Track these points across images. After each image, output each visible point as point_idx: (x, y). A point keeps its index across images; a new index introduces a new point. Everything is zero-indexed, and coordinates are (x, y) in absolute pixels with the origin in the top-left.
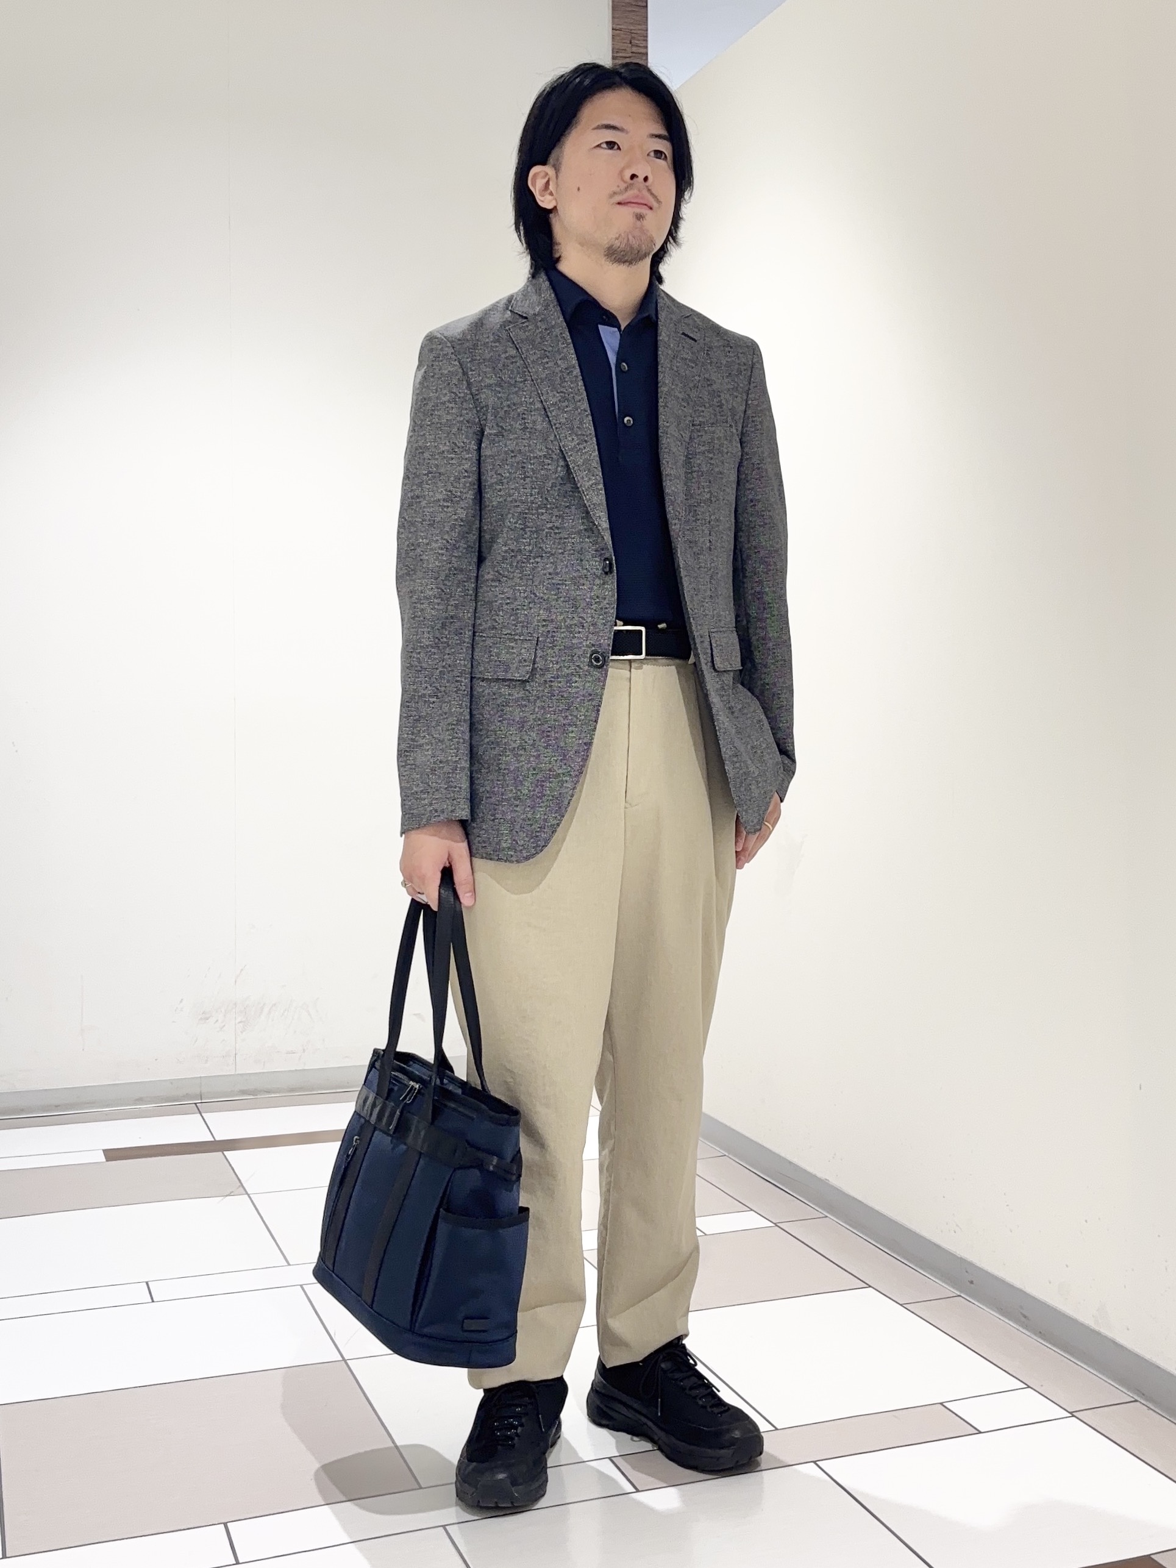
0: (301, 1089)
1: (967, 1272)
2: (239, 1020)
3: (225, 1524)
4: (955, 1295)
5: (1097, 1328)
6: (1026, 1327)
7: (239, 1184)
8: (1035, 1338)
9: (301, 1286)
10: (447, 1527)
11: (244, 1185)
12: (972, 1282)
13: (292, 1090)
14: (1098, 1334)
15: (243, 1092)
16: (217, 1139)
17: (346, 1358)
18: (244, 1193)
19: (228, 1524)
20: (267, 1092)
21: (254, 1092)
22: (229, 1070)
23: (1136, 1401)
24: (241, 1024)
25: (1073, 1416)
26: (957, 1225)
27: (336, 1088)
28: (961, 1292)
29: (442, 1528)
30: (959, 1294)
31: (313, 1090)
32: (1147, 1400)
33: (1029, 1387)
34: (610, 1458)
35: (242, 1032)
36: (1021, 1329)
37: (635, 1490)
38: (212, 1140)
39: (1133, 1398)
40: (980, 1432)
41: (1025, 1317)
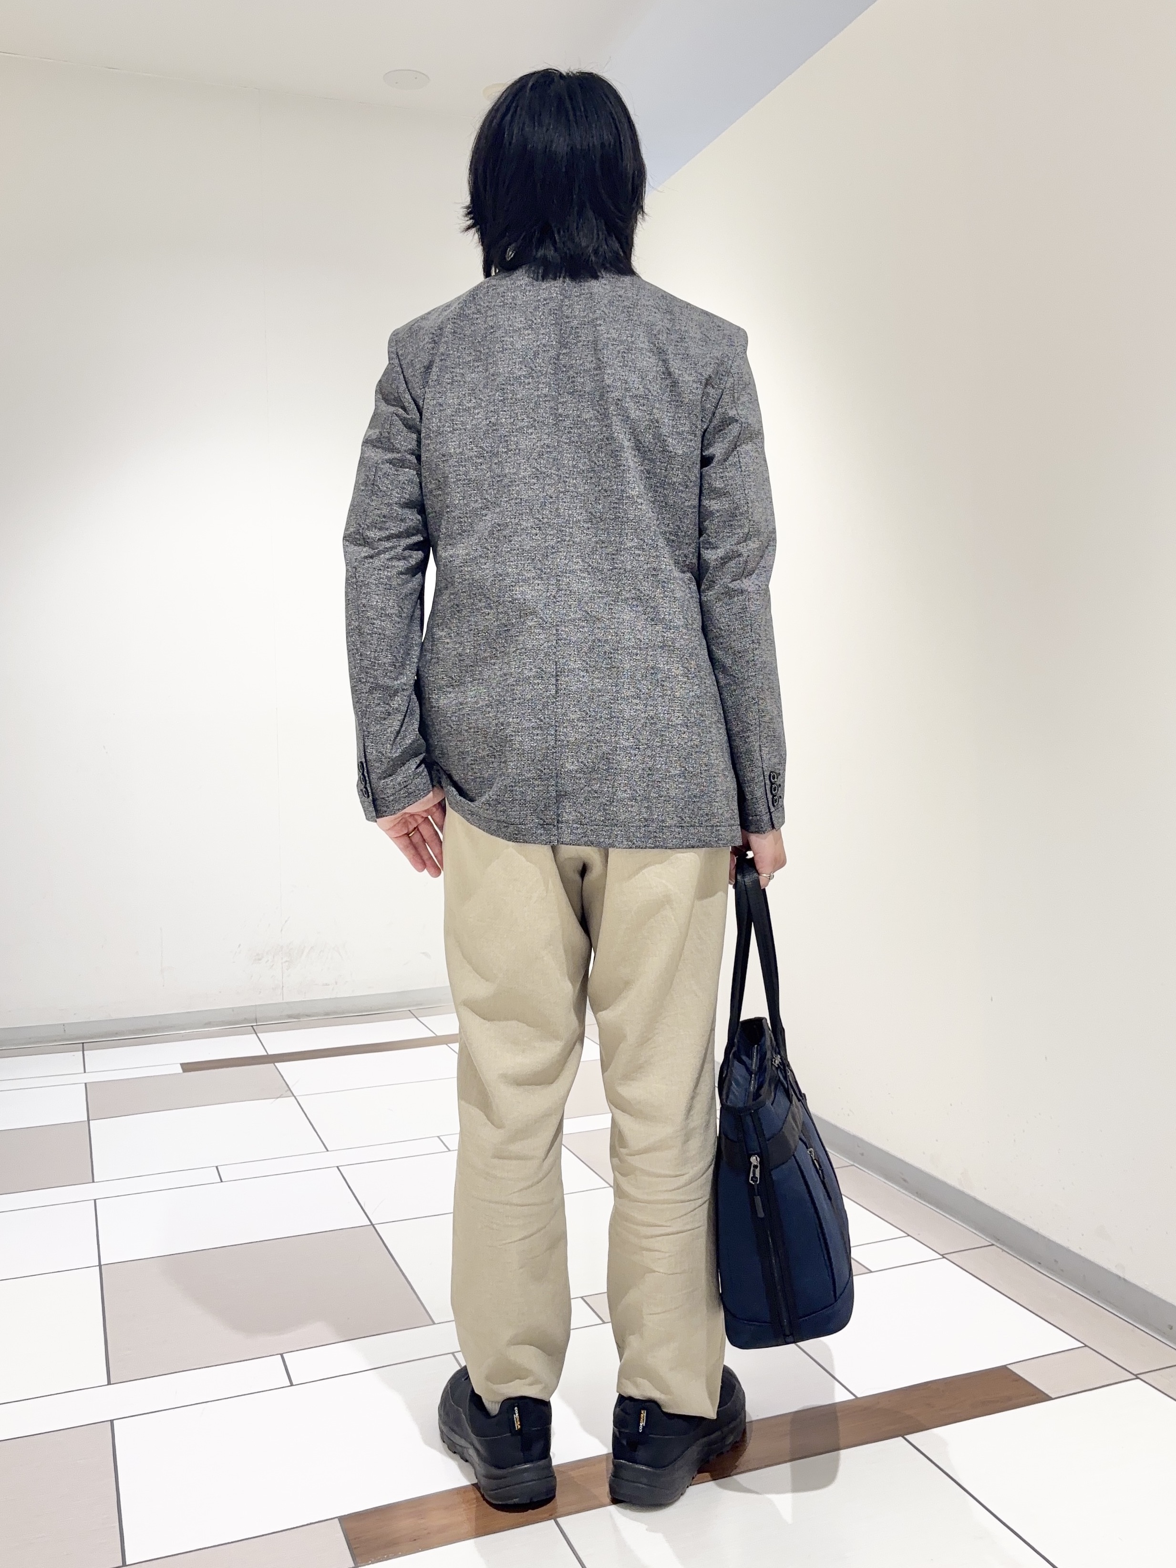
0: (335, 1013)
1: (858, 1146)
2: (285, 960)
3: (282, 1355)
4: (849, 1165)
5: (961, 1188)
6: (906, 1189)
7: (287, 1088)
8: (913, 1197)
9: (338, 1167)
10: (455, 1354)
11: (292, 1089)
12: (862, 1154)
13: (327, 1014)
14: (962, 1193)
15: (290, 1017)
16: (269, 1053)
17: (374, 1223)
18: (291, 1095)
19: (284, 1355)
20: (307, 1016)
21: (297, 1016)
22: (279, 1000)
23: (993, 1245)
24: (287, 963)
25: (944, 1257)
26: (850, 1111)
27: (362, 1012)
28: (854, 1162)
29: (451, 1355)
30: (852, 1163)
31: (343, 1013)
32: (1000, 1244)
33: (909, 1235)
34: (582, 1298)
35: (287, 970)
36: (902, 1190)
37: (601, 1322)
38: (266, 1054)
39: (990, 1242)
40: (871, 1272)
41: (905, 1181)
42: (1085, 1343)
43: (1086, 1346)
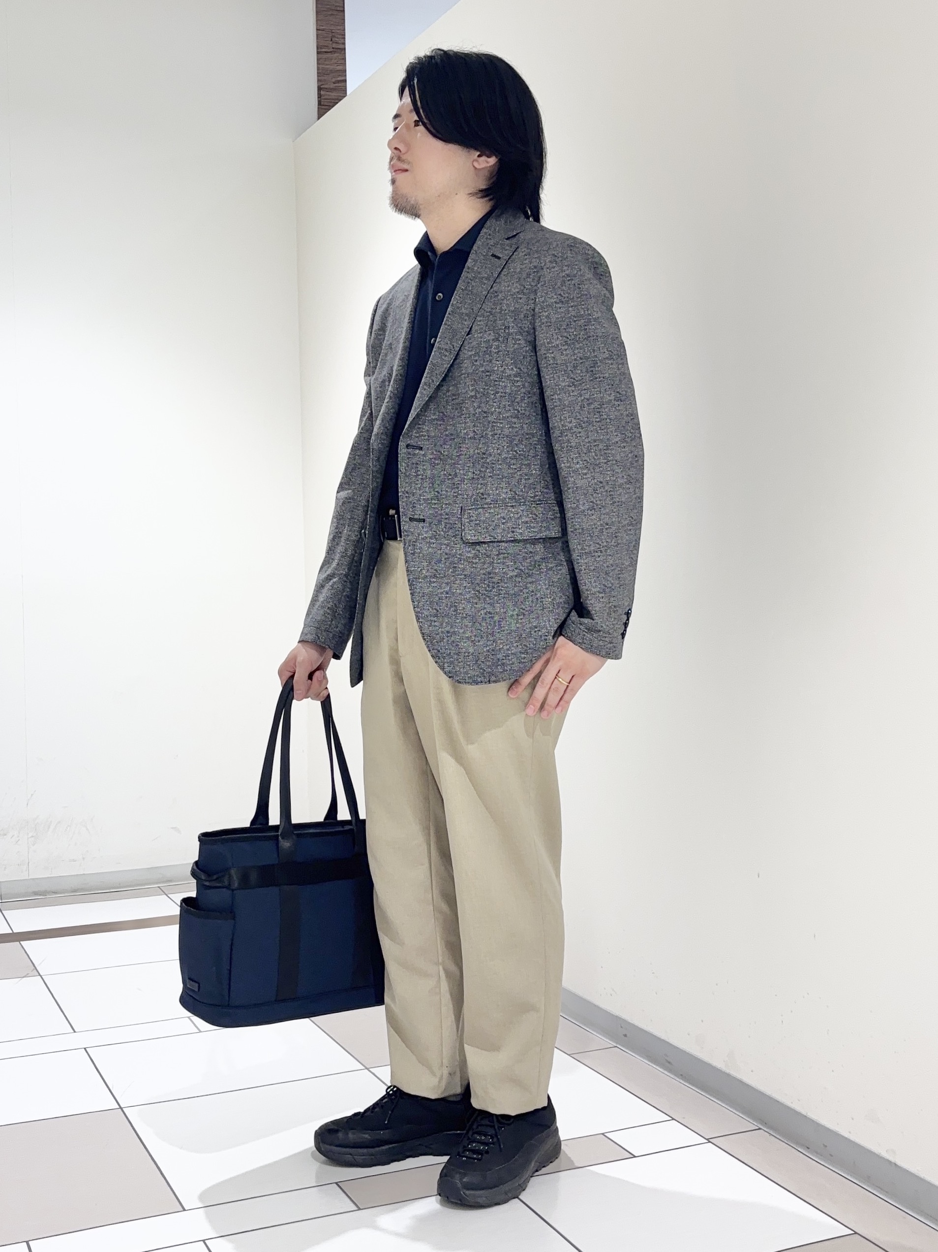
0: (82, 890)
1: (621, 1027)
2: (30, 835)
3: (27, 1242)
4: (612, 1046)
5: (728, 1071)
6: (670, 1071)
7: (33, 968)
8: (678, 1079)
9: (85, 1049)
10: (206, 1241)
11: (37, 968)
12: (625, 1036)
13: (75, 891)
14: (729, 1075)
15: (36, 893)
16: (15, 931)
17: (122, 1107)
18: (38, 974)
19: (30, 1242)
20: (55, 893)
21: (44, 893)
22: (24, 876)
23: (760, 1129)
24: (33, 839)
25: (710, 1142)
26: (613, 990)
27: (110, 889)
28: (617, 1043)
29: (202, 1242)
30: (615, 1045)
31: (91, 890)
32: (768, 1128)
33: (673, 1119)
34: (336, 1183)
35: (33, 845)
36: (666, 1072)
37: (357, 1209)
38: (11, 932)
39: (758, 1126)
40: (635, 1157)
41: (669, 1063)
42: (855, 1230)
43: (856, 1233)
